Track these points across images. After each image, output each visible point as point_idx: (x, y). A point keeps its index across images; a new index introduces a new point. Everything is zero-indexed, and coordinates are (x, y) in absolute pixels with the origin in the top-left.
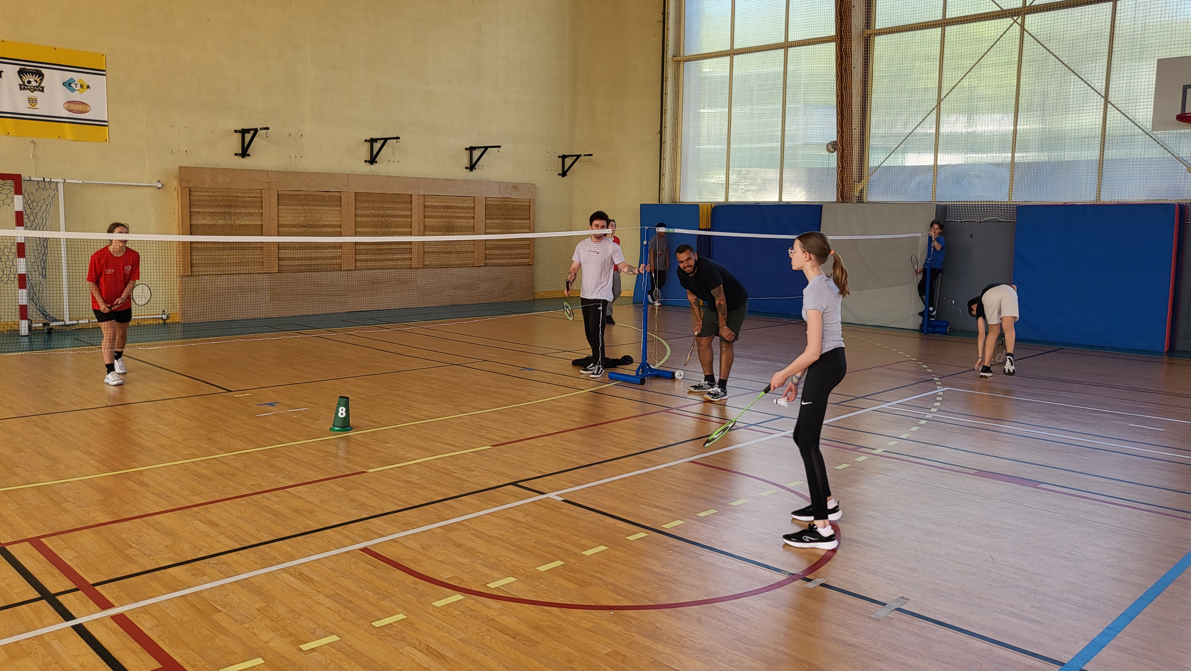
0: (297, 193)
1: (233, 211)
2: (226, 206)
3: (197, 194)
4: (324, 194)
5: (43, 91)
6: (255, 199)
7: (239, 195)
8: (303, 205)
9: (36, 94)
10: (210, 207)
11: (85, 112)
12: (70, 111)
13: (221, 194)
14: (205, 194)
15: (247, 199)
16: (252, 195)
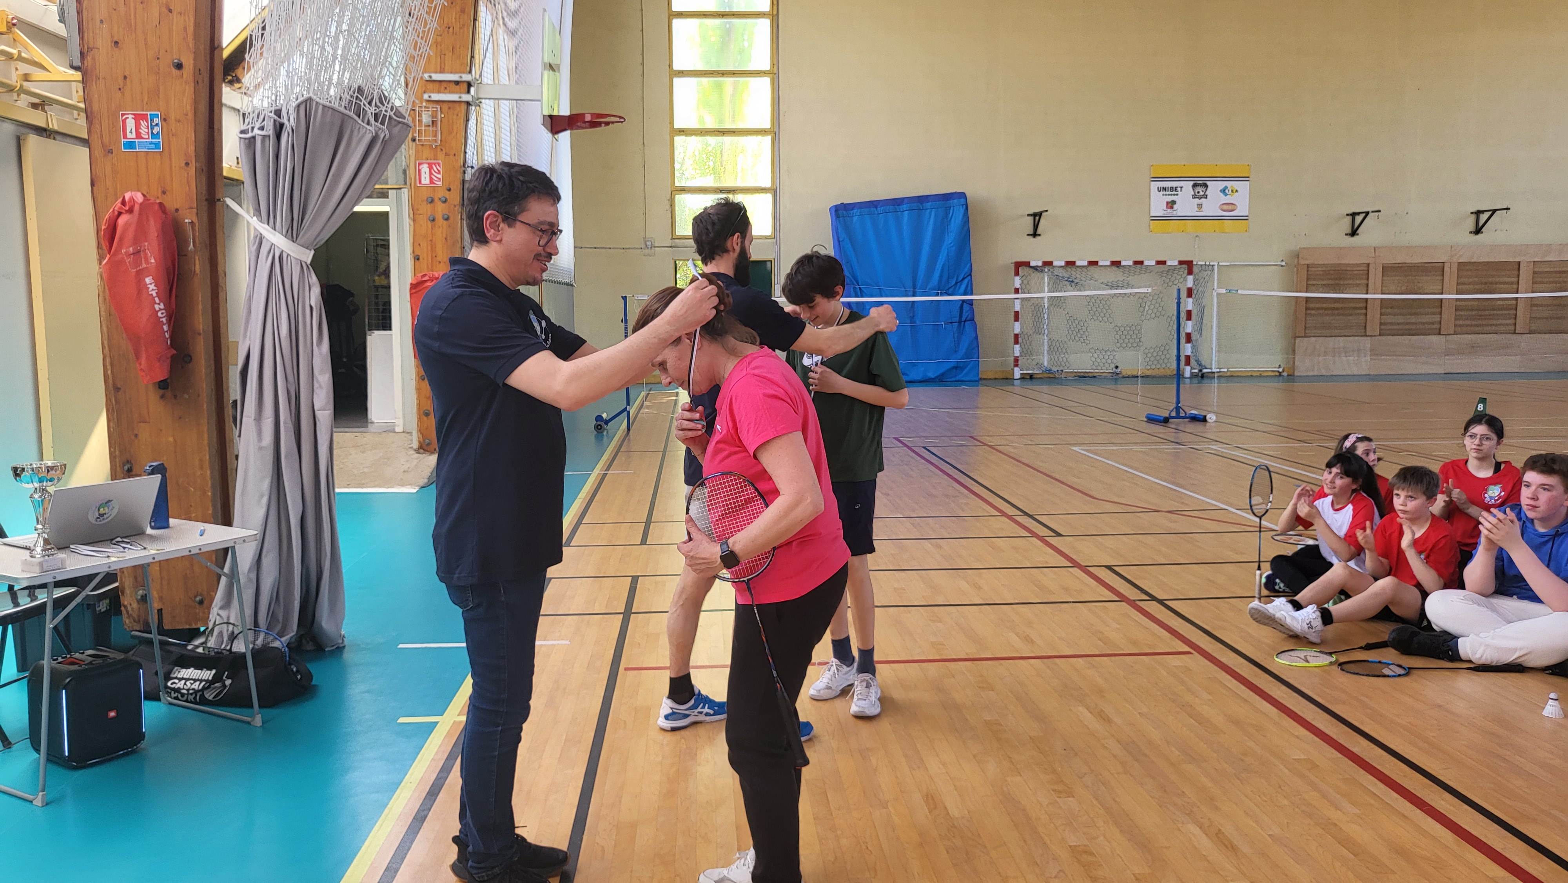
0: (1400, 265)
1: (1342, 282)
2: (1336, 279)
3: (1313, 269)
4: (1426, 265)
5: (1206, 198)
6: (1361, 272)
7: (1348, 268)
8: (1406, 276)
9: (1203, 200)
10: (1323, 280)
11: (1232, 211)
12: (1224, 211)
13: (1333, 269)
14: (1319, 269)
15: (1355, 272)
16: (1358, 269)
